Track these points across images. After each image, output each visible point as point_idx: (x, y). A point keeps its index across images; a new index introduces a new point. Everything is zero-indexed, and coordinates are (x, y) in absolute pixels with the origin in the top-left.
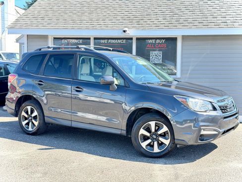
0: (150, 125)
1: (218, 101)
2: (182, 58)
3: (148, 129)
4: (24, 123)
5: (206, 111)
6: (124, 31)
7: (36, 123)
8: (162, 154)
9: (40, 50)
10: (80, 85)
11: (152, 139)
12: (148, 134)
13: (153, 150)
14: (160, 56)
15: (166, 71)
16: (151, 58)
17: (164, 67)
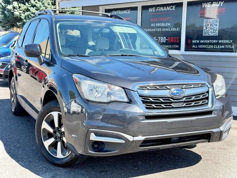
0: (53, 116)
4: (12, 100)
11: (55, 138)
12: (51, 130)
14: (216, 25)
15: (223, 47)
16: (204, 28)
17: (220, 41)
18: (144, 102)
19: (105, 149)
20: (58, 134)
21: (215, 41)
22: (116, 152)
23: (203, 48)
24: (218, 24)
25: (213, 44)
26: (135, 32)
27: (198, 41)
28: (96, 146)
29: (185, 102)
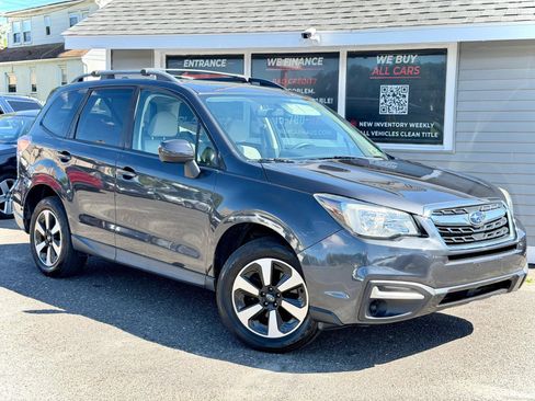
0: (259, 267)
1: (438, 213)
2: (457, 102)
3: (255, 279)
4: (39, 247)
5: (392, 238)
6: (305, 36)
7: (58, 250)
8: (287, 343)
9: (81, 80)
10: (135, 164)
11: (264, 305)
12: (254, 291)
13: (266, 332)
14: (404, 96)
15: (418, 134)
16: (382, 101)
17: (412, 125)
18: (442, 235)
19: (388, 312)
20: (270, 298)
21: (402, 125)
22: (407, 315)
23: (380, 137)
24: (407, 95)
25: (400, 129)
26: (318, 114)
27: (370, 124)
28: (374, 308)
29: (486, 232)
